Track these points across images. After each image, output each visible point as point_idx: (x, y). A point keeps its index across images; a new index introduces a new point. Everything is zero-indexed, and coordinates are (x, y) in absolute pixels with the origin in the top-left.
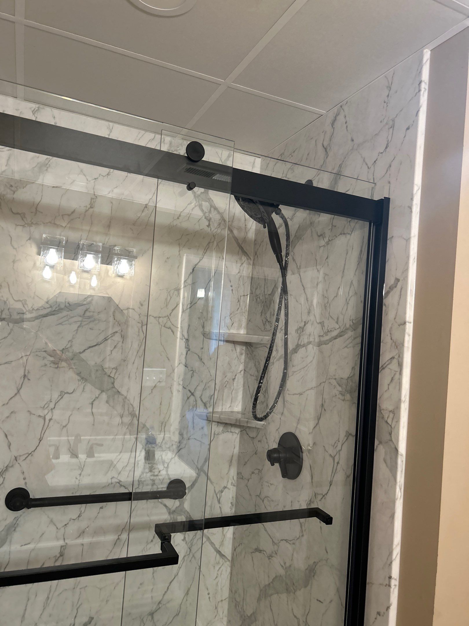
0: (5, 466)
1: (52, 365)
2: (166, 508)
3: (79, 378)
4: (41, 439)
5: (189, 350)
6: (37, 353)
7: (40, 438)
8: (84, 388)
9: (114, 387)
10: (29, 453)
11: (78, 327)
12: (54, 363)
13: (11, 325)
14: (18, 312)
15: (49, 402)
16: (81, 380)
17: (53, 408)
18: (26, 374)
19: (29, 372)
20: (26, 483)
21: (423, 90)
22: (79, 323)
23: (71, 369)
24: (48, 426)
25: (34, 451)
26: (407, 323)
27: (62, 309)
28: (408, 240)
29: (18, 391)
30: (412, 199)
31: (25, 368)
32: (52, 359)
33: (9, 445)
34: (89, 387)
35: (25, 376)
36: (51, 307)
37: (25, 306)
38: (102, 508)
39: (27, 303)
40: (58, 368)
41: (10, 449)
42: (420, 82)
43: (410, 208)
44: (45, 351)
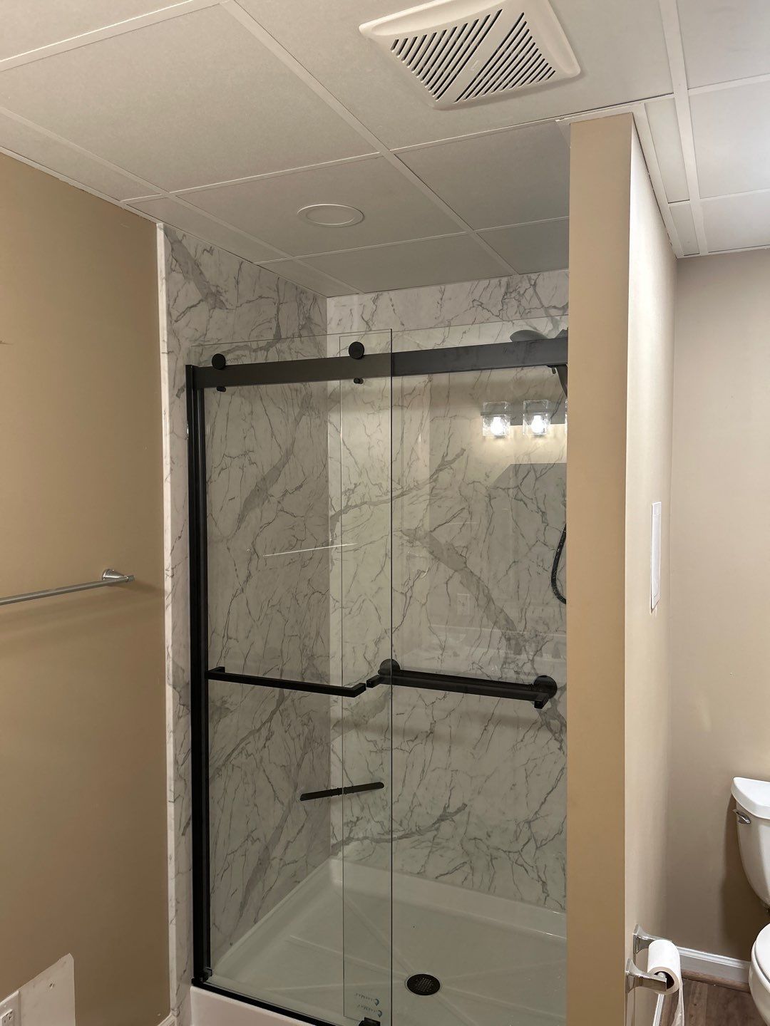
0: (378, 637)
3: (432, 557)
4: (404, 615)
6: (394, 533)
8: (438, 568)
9: (466, 567)
10: (396, 627)
11: (427, 505)
12: (409, 542)
13: (372, 507)
14: (377, 495)
15: (408, 580)
16: (435, 559)
17: (412, 585)
18: (387, 552)
20: (396, 656)
23: (424, 548)
24: (409, 603)
25: (400, 626)
29: (382, 569)
32: (407, 538)
33: (380, 618)
34: (442, 566)
35: (386, 555)
39: (383, 486)
40: (414, 547)
44: (401, 531)
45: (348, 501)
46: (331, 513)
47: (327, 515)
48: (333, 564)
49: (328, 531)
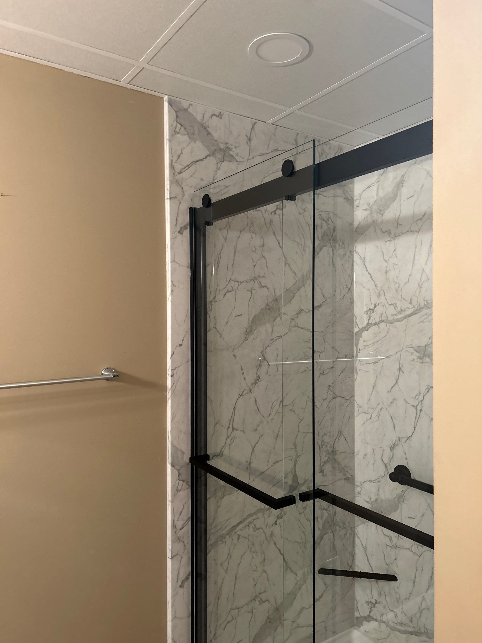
0: (393, 444)
1: (418, 360)
4: (415, 427)
6: (407, 349)
10: (408, 437)
12: (420, 358)
13: (388, 325)
14: (392, 314)
15: (419, 394)
17: (422, 399)
18: (401, 367)
20: (407, 463)
24: (419, 416)
25: (411, 436)
27: (422, 308)
29: (397, 382)
31: (400, 362)
32: (418, 354)
33: (394, 427)
36: (414, 307)
37: (396, 308)
39: (397, 305)
40: (423, 364)
41: (395, 430)
44: (412, 347)
45: (369, 319)
46: (356, 330)
47: (353, 332)
48: (357, 374)
49: (353, 345)
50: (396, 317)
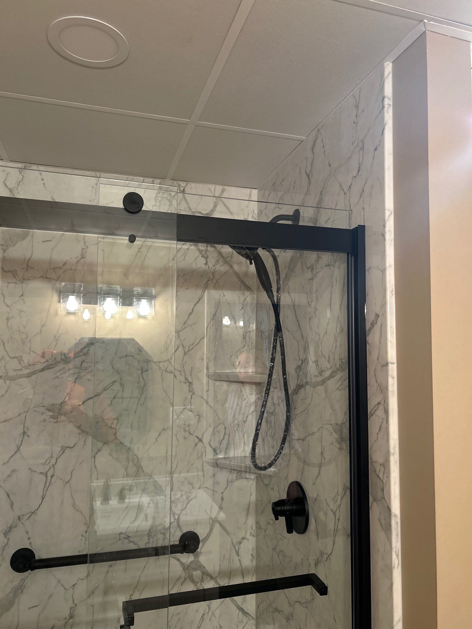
0: (9, 527)
1: (51, 420)
2: (180, 563)
3: (79, 431)
4: (44, 497)
5: (194, 394)
6: (35, 409)
7: (42, 496)
8: (85, 441)
9: (116, 438)
10: (33, 512)
11: (76, 379)
12: (53, 418)
13: (8, 382)
14: (15, 369)
15: (50, 458)
16: (82, 434)
17: (54, 463)
18: (25, 430)
19: (28, 429)
20: (30, 543)
21: (386, 106)
22: (76, 375)
23: (70, 423)
24: (50, 482)
25: (38, 509)
26: (390, 365)
27: (58, 362)
28: (383, 271)
29: (18, 449)
30: (384, 226)
31: (24, 425)
32: (51, 414)
33: (12, 505)
34: (90, 439)
35: (24, 433)
36: (47, 361)
37: (21, 362)
38: (111, 566)
39: (23, 359)
40: (58, 423)
41: (12, 508)
42: (383, 98)
43: (383, 235)
44: (44, 406)
50: (19, 373)
